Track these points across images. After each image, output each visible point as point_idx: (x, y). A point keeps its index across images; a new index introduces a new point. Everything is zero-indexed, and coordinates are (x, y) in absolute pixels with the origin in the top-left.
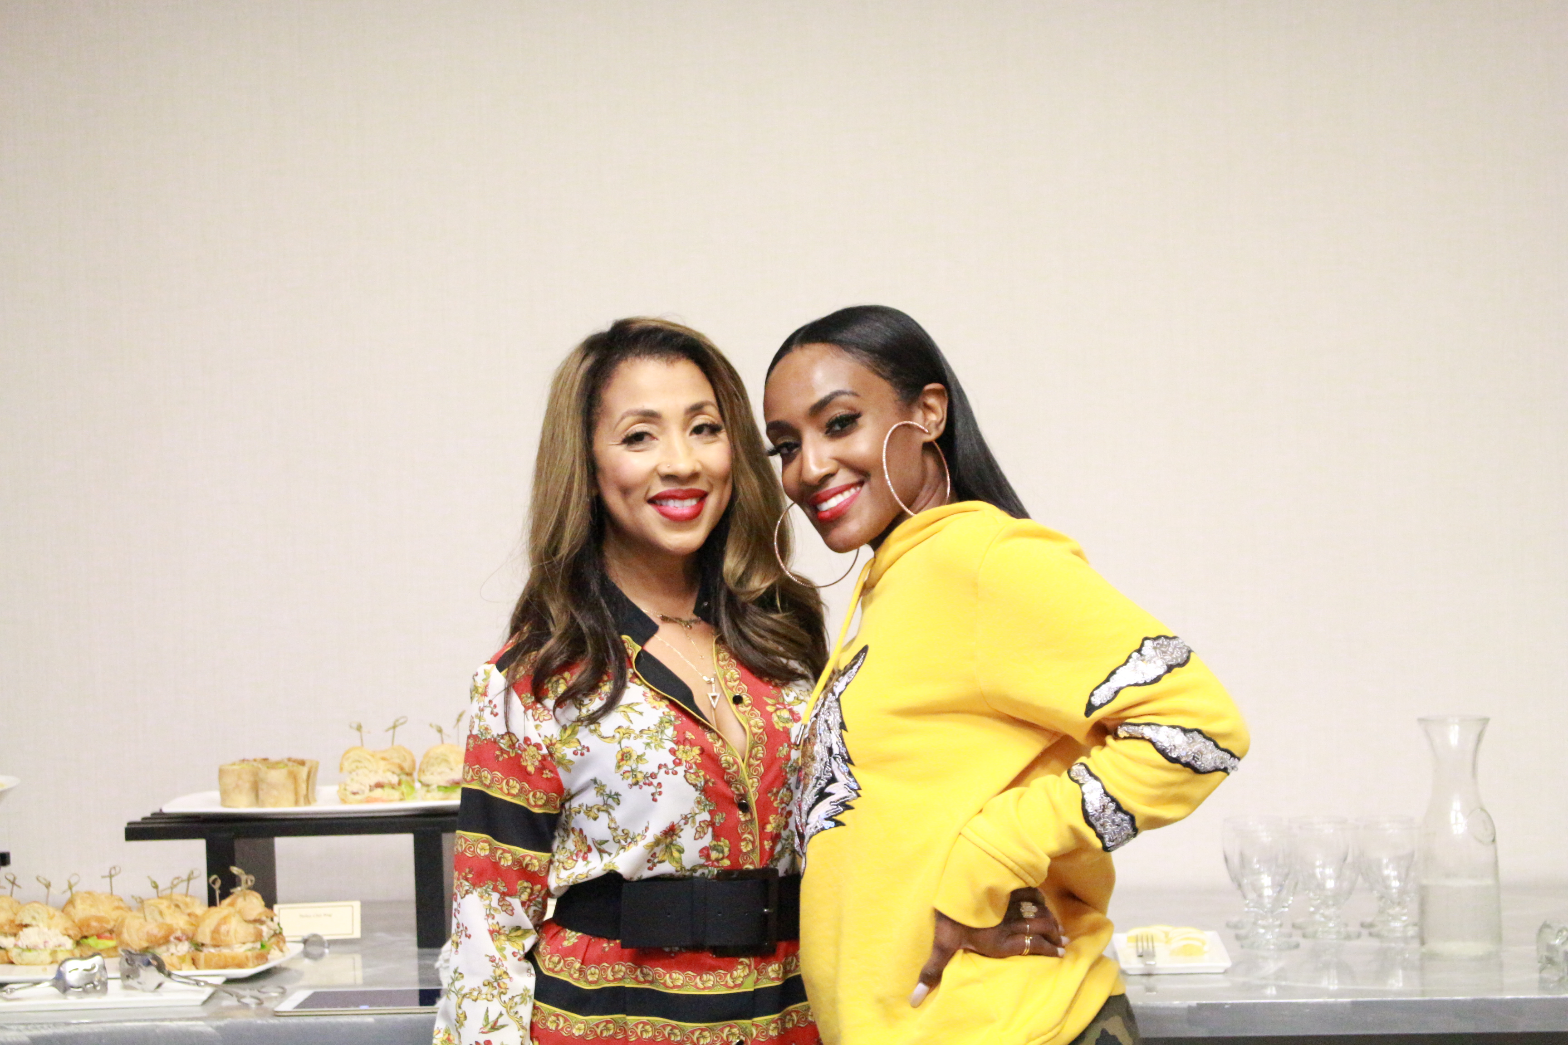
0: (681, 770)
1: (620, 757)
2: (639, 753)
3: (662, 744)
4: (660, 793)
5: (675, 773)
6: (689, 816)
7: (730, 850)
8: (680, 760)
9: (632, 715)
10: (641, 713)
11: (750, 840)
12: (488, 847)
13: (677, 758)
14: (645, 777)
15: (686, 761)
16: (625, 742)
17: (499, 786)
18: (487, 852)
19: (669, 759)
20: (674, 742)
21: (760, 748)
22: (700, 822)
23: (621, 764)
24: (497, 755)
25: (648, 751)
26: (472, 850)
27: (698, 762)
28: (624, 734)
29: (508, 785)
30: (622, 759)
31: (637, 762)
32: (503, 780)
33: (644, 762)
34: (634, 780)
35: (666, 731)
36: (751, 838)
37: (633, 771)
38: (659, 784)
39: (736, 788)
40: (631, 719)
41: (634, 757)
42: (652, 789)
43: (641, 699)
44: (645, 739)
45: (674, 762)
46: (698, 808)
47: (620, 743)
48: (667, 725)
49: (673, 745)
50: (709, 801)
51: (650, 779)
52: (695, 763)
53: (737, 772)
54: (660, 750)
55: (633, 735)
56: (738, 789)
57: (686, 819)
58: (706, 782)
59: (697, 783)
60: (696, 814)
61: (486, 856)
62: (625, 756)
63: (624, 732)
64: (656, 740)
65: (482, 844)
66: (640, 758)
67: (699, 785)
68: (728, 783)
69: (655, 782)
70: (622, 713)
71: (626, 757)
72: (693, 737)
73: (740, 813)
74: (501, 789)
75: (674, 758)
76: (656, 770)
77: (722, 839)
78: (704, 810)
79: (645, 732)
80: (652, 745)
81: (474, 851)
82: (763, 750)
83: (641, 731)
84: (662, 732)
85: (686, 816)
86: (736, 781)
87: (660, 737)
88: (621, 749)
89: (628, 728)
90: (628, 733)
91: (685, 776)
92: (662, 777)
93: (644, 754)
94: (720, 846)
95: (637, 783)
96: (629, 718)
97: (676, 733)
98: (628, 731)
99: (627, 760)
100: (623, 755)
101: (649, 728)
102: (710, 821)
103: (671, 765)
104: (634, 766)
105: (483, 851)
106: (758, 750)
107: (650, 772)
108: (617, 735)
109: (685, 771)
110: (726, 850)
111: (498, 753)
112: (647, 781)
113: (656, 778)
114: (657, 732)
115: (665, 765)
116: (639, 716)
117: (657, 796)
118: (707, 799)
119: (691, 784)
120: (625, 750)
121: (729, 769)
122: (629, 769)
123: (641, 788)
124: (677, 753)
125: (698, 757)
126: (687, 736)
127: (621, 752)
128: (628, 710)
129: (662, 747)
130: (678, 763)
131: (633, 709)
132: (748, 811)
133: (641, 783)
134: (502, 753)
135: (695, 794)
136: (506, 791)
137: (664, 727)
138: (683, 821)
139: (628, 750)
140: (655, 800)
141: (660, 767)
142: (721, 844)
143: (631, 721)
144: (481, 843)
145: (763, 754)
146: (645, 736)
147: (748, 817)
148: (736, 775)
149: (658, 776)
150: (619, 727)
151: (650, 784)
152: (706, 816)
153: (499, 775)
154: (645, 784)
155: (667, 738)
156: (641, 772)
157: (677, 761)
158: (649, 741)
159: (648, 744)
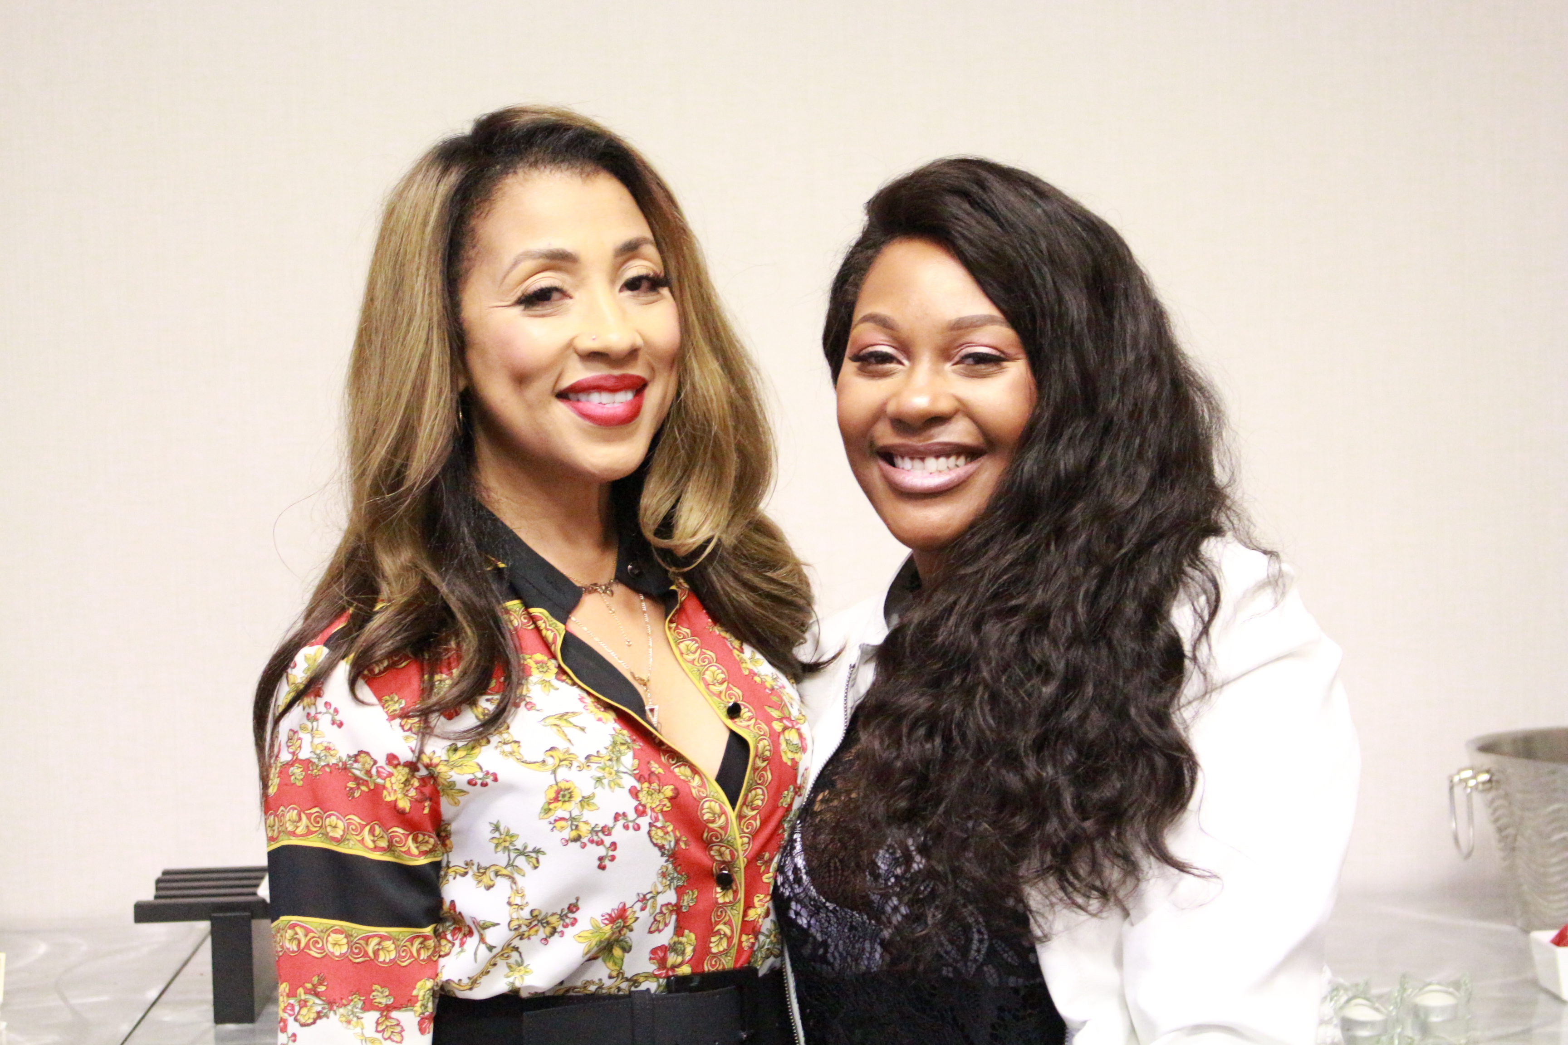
0: (644, 822)
1: (553, 795)
2: (586, 794)
3: (619, 781)
4: (613, 858)
5: (637, 828)
6: (648, 896)
7: (694, 950)
8: (644, 806)
9: (571, 732)
10: (583, 729)
11: (725, 935)
12: (345, 941)
13: (640, 804)
14: (594, 831)
15: (652, 809)
16: (562, 773)
17: (359, 838)
18: (344, 949)
19: (629, 805)
20: (635, 776)
21: (759, 791)
22: (662, 906)
23: (552, 806)
24: (351, 789)
25: (599, 791)
26: (320, 946)
27: (665, 809)
28: (561, 761)
29: (374, 836)
30: (556, 799)
31: (582, 807)
32: (363, 827)
33: (592, 808)
34: (574, 834)
35: (623, 759)
36: (729, 933)
37: (572, 819)
38: (614, 845)
39: (719, 851)
40: (569, 737)
41: (577, 798)
42: (601, 851)
43: (578, 707)
44: (594, 771)
45: (636, 809)
46: (661, 883)
47: (554, 772)
48: (623, 748)
49: (634, 782)
50: (678, 873)
51: (600, 834)
52: (662, 811)
53: (724, 828)
54: (617, 789)
55: (575, 764)
56: (721, 854)
57: (643, 899)
58: (677, 842)
59: (665, 843)
60: (658, 893)
61: (342, 955)
62: (562, 795)
63: (562, 757)
64: (611, 774)
65: (334, 937)
66: (586, 801)
67: (667, 847)
68: (707, 845)
69: (608, 840)
70: (555, 728)
71: (564, 796)
72: (661, 771)
73: (719, 889)
74: (362, 841)
75: (636, 803)
76: (610, 823)
77: (686, 932)
78: (670, 885)
79: (593, 759)
80: (605, 781)
81: (322, 948)
82: (763, 794)
83: (588, 757)
84: (618, 759)
85: (644, 896)
86: (721, 841)
87: (615, 768)
88: (557, 784)
89: (567, 751)
90: (567, 760)
91: (649, 833)
92: (618, 834)
93: (593, 793)
94: (681, 943)
95: (578, 839)
96: (566, 735)
97: (636, 762)
98: (567, 756)
99: (565, 801)
100: (558, 792)
101: (598, 752)
102: (676, 905)
103: (632, 815)
104: (575, 813)
105: (337, 947)
106: (756, 795)
107: (601, 825)
108: (550, 761)
109: (651, 825)
110: (689, 950)
111: (351, 785)
112: (595, 838)
113: (609, 834)
114: (610, 760)
115: (624, 815)
116: (581, 733)
117: (607, 862)
118: (675, 869)
119: (656, 845)
120: (563, 785)
121: (713, 822)
122: (567, 816)
123: (584, 846)
124: (640, 795)
125: (666, 802)
126: (653, 769)
127: (555, 788)
128: (562, 723)
129: (619, 786)
130: (641, 812)
131: (571, 723)
132: (731, 888)
133: (585, 840)
134: (358, 784)
135: (659, 861)
136: (371, 845)
137: (619, 751)
138: (639, 905)
139: (567, 785)
140: (602, 867)
141: (616, 817)
142: (683, 939)
143: (570, 741)
144: (333, 935)
145: (763, 800)
146: (593, 766)
147: (729, 897)
148: (723, 832)
149: (614, 832)
150: (552, 749)
151: (600, 843)
152: (670, 897)
153: (357, 819)
154: (592, 841)
155: (625, 770)
156: (586, 823)
157: (641, 808)
158: (600, 775)
159: (599, 780)
